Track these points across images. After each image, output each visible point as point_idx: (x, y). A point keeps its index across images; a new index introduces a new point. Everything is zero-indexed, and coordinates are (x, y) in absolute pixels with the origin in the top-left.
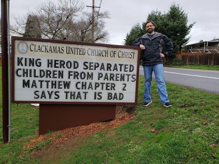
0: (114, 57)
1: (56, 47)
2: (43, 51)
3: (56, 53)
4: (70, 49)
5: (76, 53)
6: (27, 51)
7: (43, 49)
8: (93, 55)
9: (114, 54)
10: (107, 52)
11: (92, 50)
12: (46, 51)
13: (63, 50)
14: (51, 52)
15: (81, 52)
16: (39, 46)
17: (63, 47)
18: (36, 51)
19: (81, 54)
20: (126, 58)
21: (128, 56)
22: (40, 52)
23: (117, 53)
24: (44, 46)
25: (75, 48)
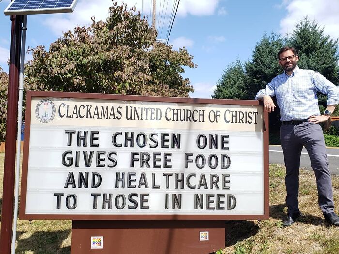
0: (217, 122)
1: (107, 107)
2: (82, 116)
3: (107, 118)
4: (133, 110)
5: (144, 117)
6: (53, 117)
7: (83, 112)
8: (175, 119)
9: (216, 116)
10: (202, 113)
11: (174, 110)
12: (89, 116)
13: (120, 113)
14: (98, 118)
15: (154, 116)
16: (76, 106)
17: (121, 108)
18: (69, 116)
19: (154, 120)
20: (240, 123)
21: (244, 120)
22: (77, 117)
23: (222, 115)
24: (84, 107)
25: (142, 108)
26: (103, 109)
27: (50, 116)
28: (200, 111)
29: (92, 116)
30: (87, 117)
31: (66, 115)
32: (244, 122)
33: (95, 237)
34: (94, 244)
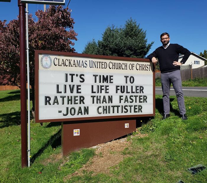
0: (133, 70)
1: (80, 61)
2: (67, 65)
3: (80, 67)
4: (93, 62)
5: (99, 67)
7: (67, 63)
8: (114, 68)
9: (133, 66)
10: (126, 65)
11: (113, 63)
12: (70, 66)
13: (86, 64)
14: (75, 66)
15: (103, 66)
16: (63, 60)
17: (87, 61)
18: (60, 65)
19: (103, 68)
20: (143, 70)
21: (145, 69)
22: (64, 66)
23: (135, 66)
24: (68, 60)
25: (97, 62)
26: (77, 62)
27: (49, 65)
28: (125, 64)
29: (72, 66)
30: (69, 66)
31: (58, 65)
32: (145, 70)
33: (75, 130)
34: (75, 133)
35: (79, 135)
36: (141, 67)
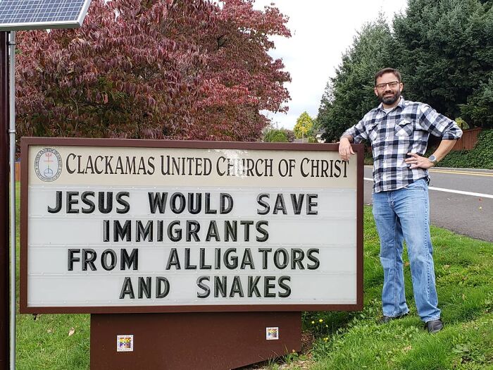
0: (290, 175)
1: (134, 158)
2: (100, 171)
3: (134, 173)
4: (171, 160)
5: (187, 171)
6: (58, 173)
7: (101, 165)
8: (231, 173)
9: (290, 167)
10: (269, 164)
11: (229, 160)
12: (109, 171)
14: (122, 173)
15: (201, 169)
16: (90, 157)
17: (153, 159)
18: (82, 171)
19: (200, 174)
20: (322, 176)
21: (328, 172)
22: (93, 172)
23: (297, 165)
24: (102, 158)
25: (184, 159)
26: (128, 160)
27: (55, 172)
28: (266, 160)
29: (114, 172)
30: (106, 173)
31: (77, 171)
32: (329, 174)
33: (122, 336)
34: (121, 345)
35: (131, 349)
36: (317, 167)
